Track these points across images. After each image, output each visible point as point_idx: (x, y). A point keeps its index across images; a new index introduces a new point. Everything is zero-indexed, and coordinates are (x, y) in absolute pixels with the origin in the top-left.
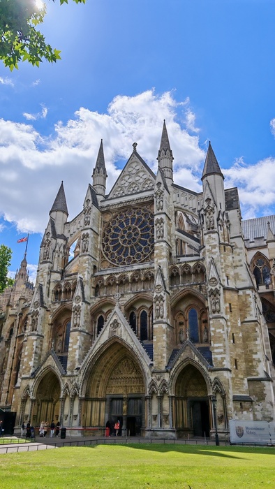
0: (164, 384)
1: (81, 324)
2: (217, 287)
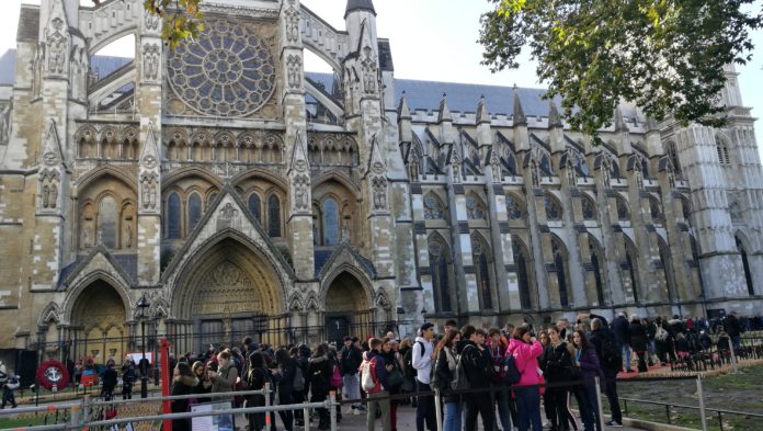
0: (312, 297)
1: (158, 205)
2: (383, 175)
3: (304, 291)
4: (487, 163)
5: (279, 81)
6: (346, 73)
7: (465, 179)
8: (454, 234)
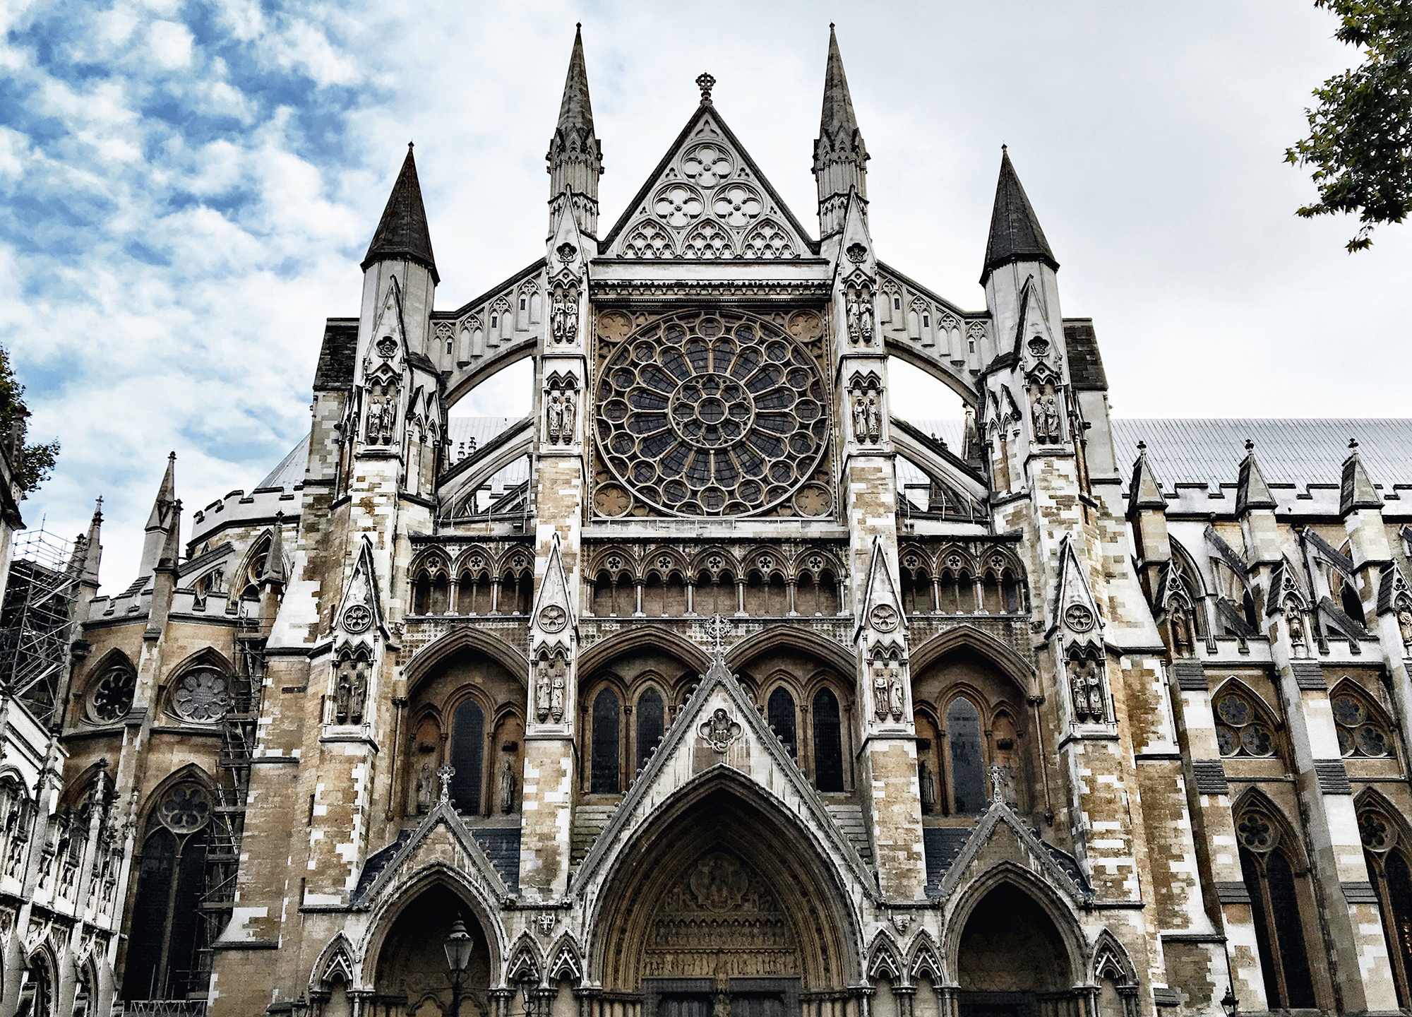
0: (924, 948)
1: (571, 714)
2: (1094, 636)
3: (903, 931)
4: (1383, 610)
5: (836, 432)
6: (989, 402)
7: (1324, 651)
8: (1306, 796)
